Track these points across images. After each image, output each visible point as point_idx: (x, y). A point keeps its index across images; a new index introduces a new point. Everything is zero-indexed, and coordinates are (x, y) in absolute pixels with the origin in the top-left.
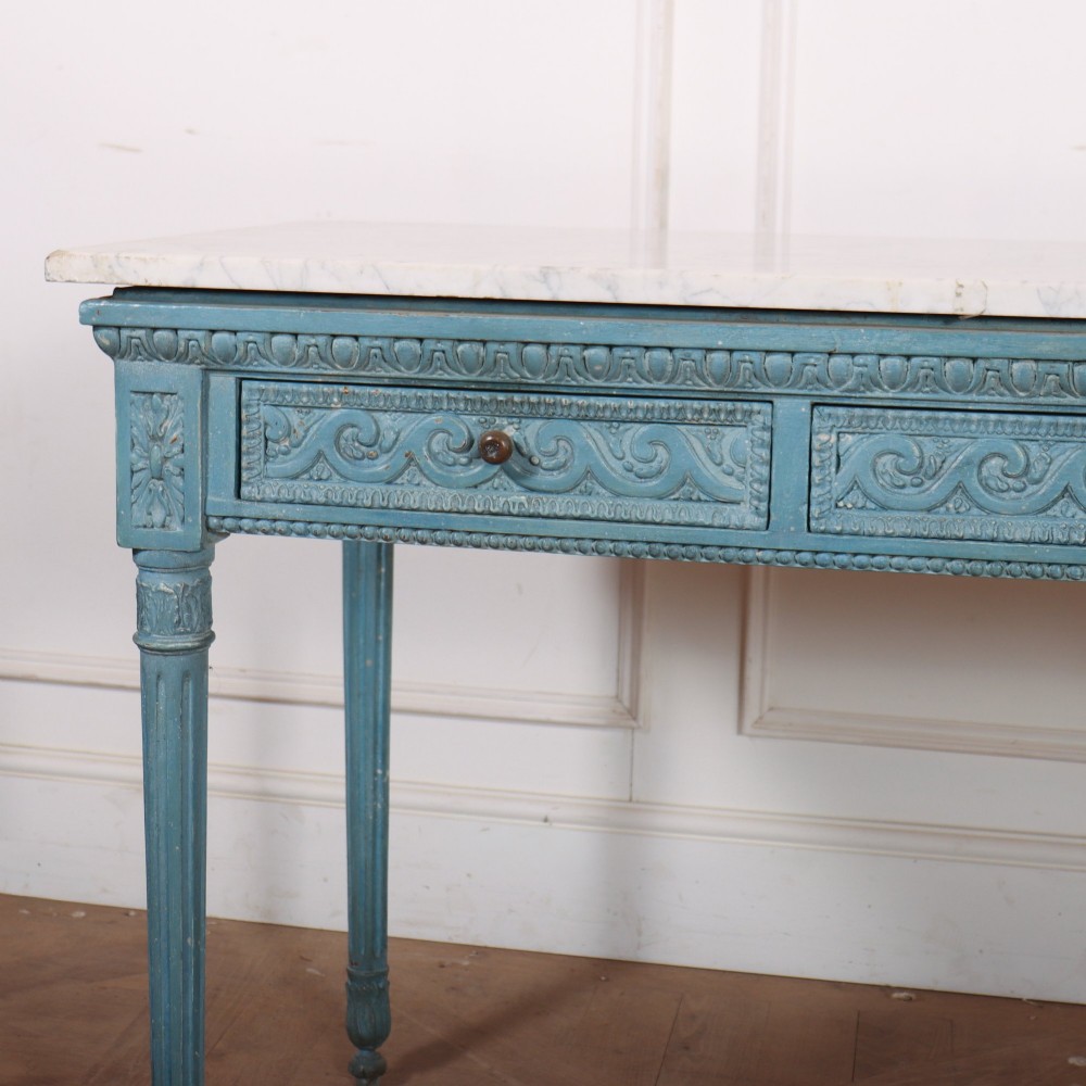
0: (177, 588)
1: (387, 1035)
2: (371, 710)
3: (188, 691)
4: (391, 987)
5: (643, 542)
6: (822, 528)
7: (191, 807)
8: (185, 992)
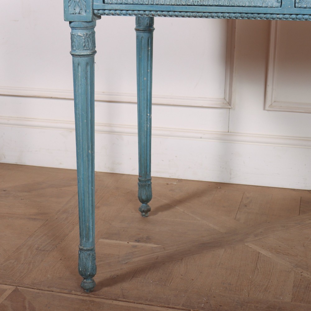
0: (84, 34)
1: (151, 199)
2: (146, 94)
3: (88, 69)
4: (152, 184)
5: (238, 13)
6: (300, 6)
7: (89, 107)
8: (88, 168)
